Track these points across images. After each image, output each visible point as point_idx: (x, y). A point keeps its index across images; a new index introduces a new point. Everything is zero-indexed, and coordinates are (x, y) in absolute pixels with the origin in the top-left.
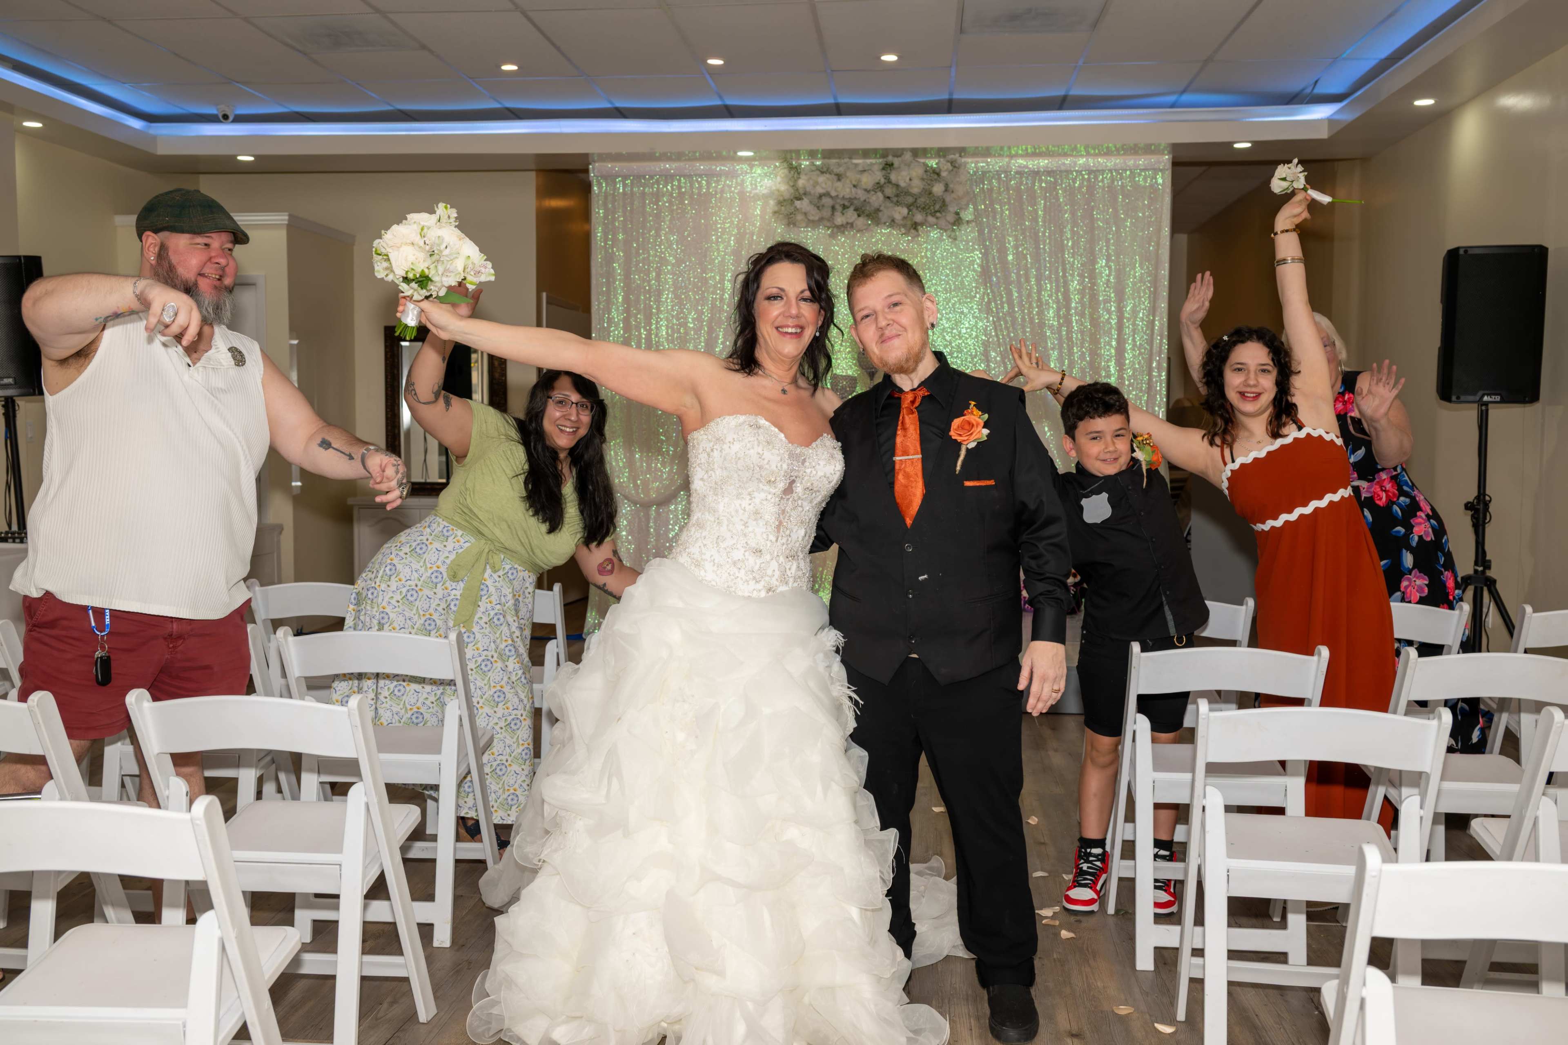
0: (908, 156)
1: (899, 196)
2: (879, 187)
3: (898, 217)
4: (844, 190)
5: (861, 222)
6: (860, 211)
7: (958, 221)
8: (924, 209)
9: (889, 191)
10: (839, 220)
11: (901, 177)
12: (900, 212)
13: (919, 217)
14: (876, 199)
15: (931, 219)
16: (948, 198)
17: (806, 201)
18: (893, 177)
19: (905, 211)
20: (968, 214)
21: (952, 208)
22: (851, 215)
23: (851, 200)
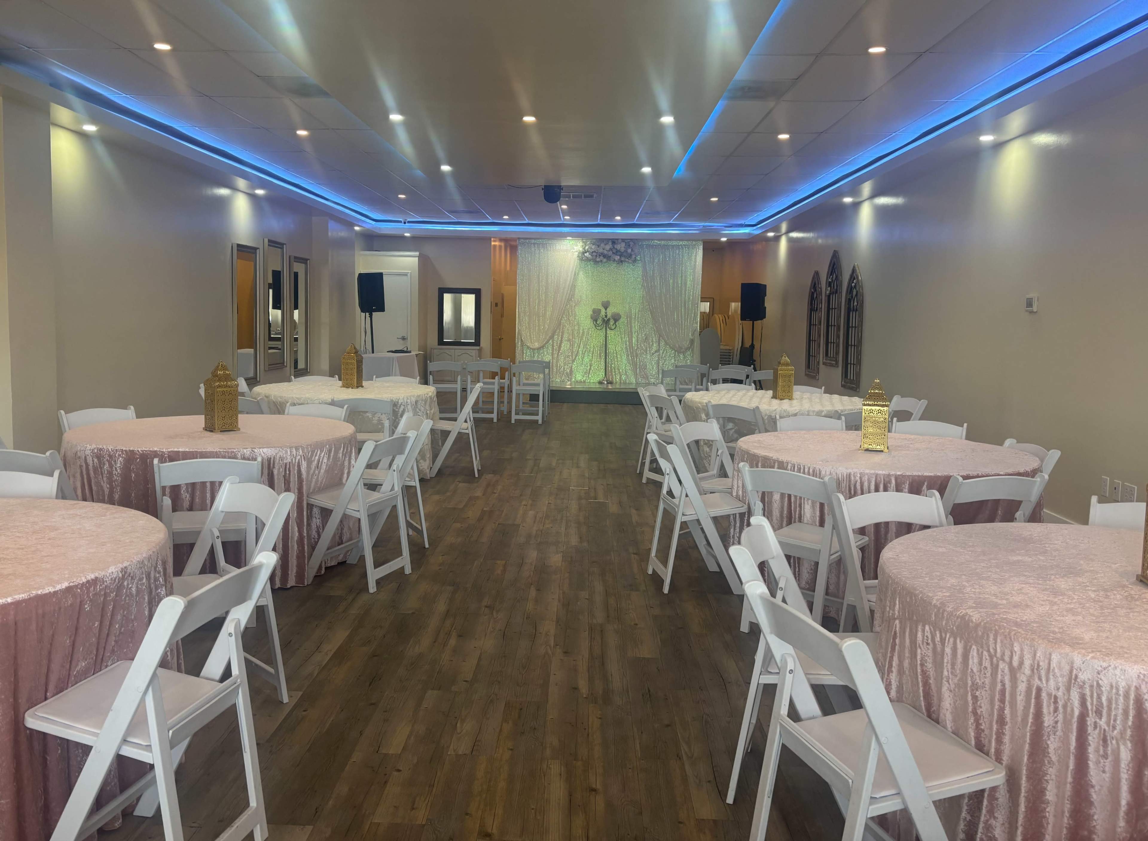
0: (620, 241)
1: (617, 252)
2: (611, 249)
3: (616, 259)
4: (601, 251)
5: (605, 260)
6: (605, 256)
7: (635, 261)
8: (625, 257)
9: (614, 251)
10: (598, 259)
11: (618, 247)
12: (617, 258)
13: (623, 259)
14: (610, 253)
15: (627, 260)
16: (633, 253)
17: (588, 254)
18: (615, 246)
19: (619, 257)
20: (638, 258)
21: (634, 256)
22: (602, 257)
23: (602, 253)
